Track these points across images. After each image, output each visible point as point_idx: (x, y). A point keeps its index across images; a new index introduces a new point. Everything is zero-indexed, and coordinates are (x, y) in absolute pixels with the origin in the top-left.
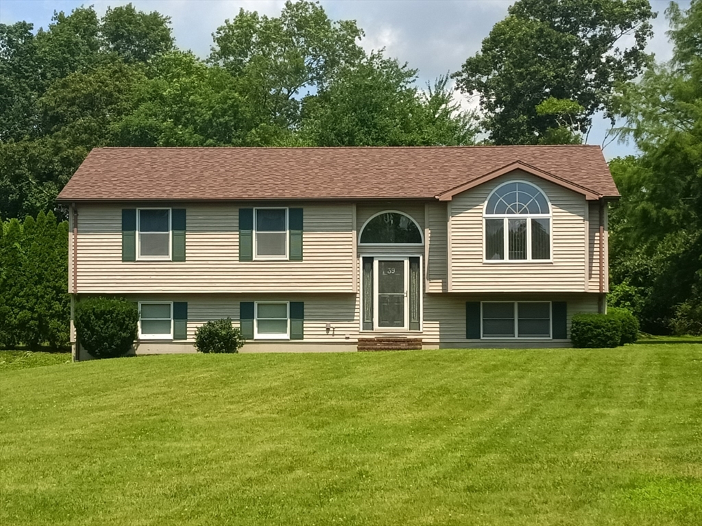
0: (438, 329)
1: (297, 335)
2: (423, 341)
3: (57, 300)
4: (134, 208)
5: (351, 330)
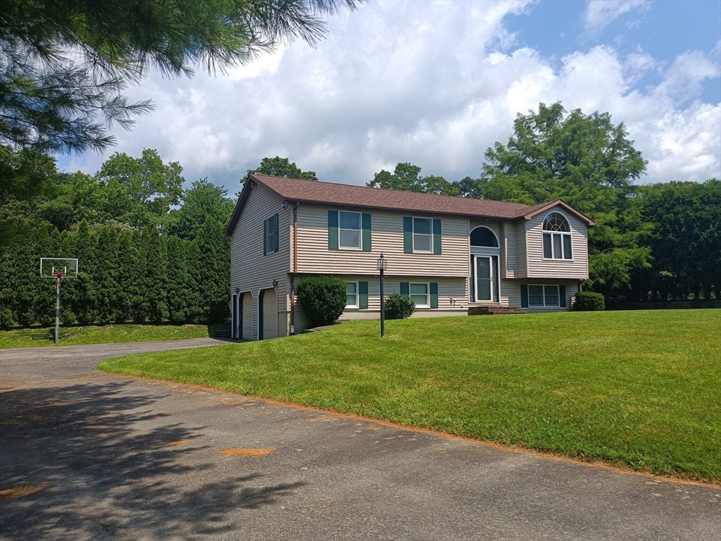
0: (508, 302)
1: (434, 305)
3: (163, 288)
4: (336, 210)
5: (464, 302)
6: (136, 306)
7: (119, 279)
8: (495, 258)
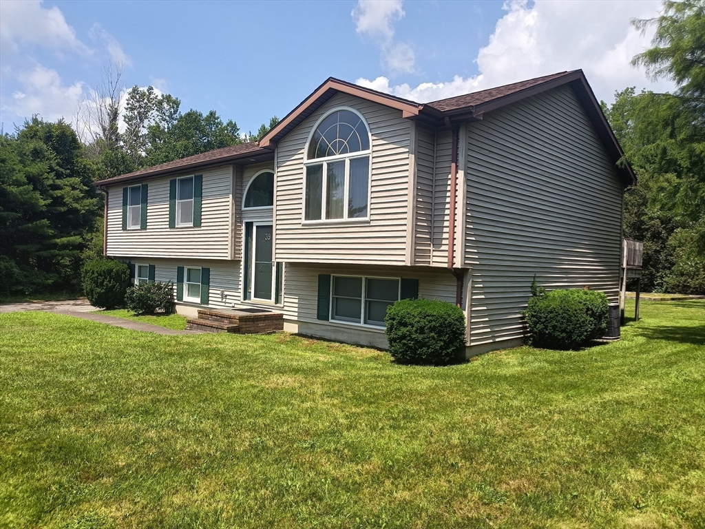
0: (297, 305)
1: (205, 301)
2: (285, 317)
5: (236, 299)
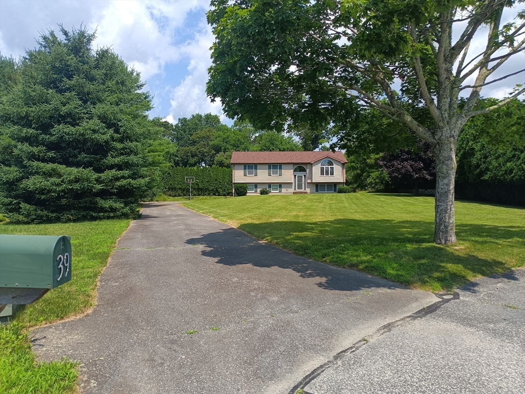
0: (310, 190)
1: (280, 192)
2: (307, 192)
4: (246, 165)
5: (292, 190)
6: (212, 190)
7: (208, 182)
8: (305, 176)
